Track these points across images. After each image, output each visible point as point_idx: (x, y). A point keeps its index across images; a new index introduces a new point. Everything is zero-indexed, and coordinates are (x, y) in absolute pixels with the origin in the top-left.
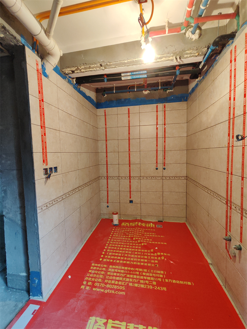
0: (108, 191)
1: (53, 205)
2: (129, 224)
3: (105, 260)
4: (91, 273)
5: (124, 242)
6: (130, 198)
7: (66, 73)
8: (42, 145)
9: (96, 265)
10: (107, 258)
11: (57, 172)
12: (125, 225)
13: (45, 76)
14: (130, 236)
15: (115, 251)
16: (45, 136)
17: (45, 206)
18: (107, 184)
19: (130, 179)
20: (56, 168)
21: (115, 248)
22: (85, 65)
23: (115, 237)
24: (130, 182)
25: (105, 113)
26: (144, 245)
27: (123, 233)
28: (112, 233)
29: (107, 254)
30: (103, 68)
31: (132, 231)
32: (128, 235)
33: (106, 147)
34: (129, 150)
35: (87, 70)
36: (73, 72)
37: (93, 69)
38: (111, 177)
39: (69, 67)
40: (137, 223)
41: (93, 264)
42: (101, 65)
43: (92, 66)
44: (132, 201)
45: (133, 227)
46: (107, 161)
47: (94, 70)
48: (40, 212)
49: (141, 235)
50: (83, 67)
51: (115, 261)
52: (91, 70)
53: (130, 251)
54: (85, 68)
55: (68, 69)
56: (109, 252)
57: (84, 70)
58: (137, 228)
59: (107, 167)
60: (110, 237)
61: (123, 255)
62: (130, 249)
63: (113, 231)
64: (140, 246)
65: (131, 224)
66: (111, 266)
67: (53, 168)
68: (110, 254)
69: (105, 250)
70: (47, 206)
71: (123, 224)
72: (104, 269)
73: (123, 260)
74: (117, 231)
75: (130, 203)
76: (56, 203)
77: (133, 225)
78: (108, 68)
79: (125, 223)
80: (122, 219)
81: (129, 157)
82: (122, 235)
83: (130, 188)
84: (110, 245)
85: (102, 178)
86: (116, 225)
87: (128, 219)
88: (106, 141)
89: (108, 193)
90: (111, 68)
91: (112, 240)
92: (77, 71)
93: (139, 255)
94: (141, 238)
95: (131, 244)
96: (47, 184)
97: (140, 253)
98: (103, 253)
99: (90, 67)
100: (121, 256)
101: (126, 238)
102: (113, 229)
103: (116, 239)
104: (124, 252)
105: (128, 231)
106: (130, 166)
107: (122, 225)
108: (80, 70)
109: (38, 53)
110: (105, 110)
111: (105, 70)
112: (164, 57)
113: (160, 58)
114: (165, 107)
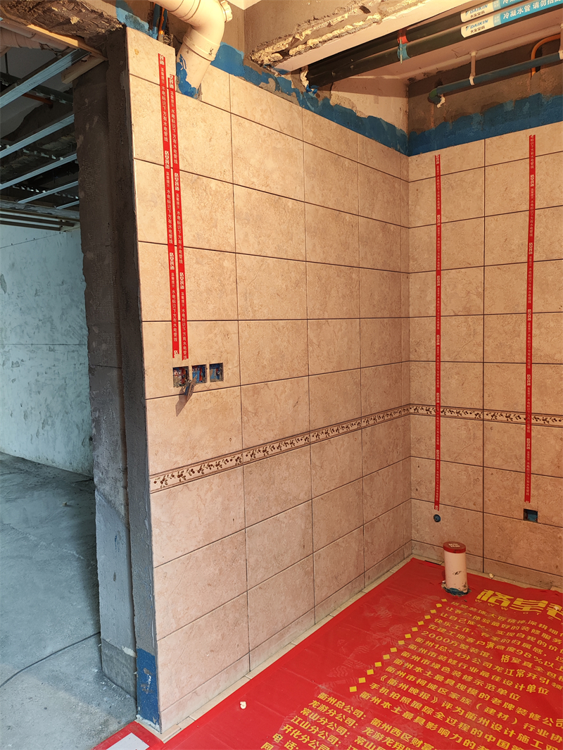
0: (438, 461)
1: (204, 476)
2: (512, 601)
3: (365, 695)
4: (305, 718)
5: (460, 660)
6: (528, 498)
7: (266, 62)
8: (172, 299)
9: (332, 700)
10: (376, 693)
11: (222, 380)
12: (492, 600)
13: (186, 93)
14: (491, 645)
15: (411, 678)
16: (182, 274)
17: (176, 474)
18: (438, 435)
19: (528, 423)
20: (218, 368)
21: (419, 669)
22: (313, 23)
23: (435, 631)
24: (528, 435)
25: (438, 166)
26: (536, 693)
27: (470, 626)
28: (428, 617)
29: (383, 679)
30: (377, 17)
31: (509, 630)
32: (487, 640)
33: (438, 297)
34: (530, 306)
35: (324, 38)
36: (285, 54)
37: (343, 30)
38: (451, 408)
39: (268, 44)
40: (543, 604)
41: (322, 696)
42: (365, 10)
43: (335, 21)
44: (535, 513)
45: (519, 615)
46: (438, 347)
47: (348, 33)
48: (158, 491)
49: (540, 651)
50: (308, 32)
51: (397, 710)
52: (336, 33)
53: (469, 696)
54: (316, 34)
55: (267, 50)
56: (390, 676)
57: (316, 41)
58: (534, 623)
59: (438, 370)
60: (415, 629)
61: (435, 700)
62: (474, 692)
63: (433, 611)
64: (517, 691)
65: (519, 602)
66: (376, 722)
67: (208, 366)
68: (392, 682)
69: (378, 664)
70: (183, 476)
71: (486, 596)
72: (350, 722)
73: (429, 718)
74: (453, 613)
75: (526, 518)
76: (215, 473)
77: (527, 609)
78: (394, 12)
79: (494, 595)
80: (491, 576)
81: (529, 333)
82: (464, 633)
83: (528, 460)
84: (405, 654)
85: (420, 411)
86: (452, 593)
87: (514, 583)
88: (439, 273)
89: (438, 470)
90: (405, 8)
91: (419, 640)
92: (297, 49)
93: (500, 721)
94: (536, 664)
95: (483, 673)
96: (184, 411)
97: (506, 717)
98: (370, 672)
99: (330, 25)
100: (426, 703)
101: (476, 647)
102: (439, 605)
103: (433, 640)
104: (443, 691)
105: (494, 624)
106: (529, 371)
107: (479, 597)
108: (305, 43)
109: (167, 33)
110: (438, 159)
111: (385, 19)
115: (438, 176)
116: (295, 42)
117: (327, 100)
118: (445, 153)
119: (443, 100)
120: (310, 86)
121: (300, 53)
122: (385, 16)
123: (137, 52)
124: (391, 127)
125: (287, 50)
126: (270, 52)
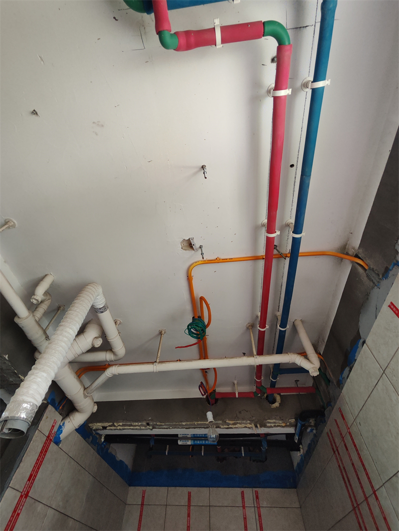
13: (55, 443)
22: (125, 421)
25: (143, 497)
30: (151, 428)
35: (125, 428)
36: (104, 428)
39: (100, 422)
42: (148, 424)
43: (134, 424)
47: (137, 429)
50: (121, 424)
52: (132, 427)
54: (124, 425)
92: (111, 428)
99: (131, 424)
108: (116, 427)
109: (62, 408)
110: (144, 492)
111: (153, 430)
112: (238, 423)
113: (233, 424)
114: (257, 497)
115: (142, 505)
117: (108, 449)
118: (148, 489)
120: (104, 442)
122: (154, 428)
123: (47, 417)
125: (107, 427)
126: (99, 425)
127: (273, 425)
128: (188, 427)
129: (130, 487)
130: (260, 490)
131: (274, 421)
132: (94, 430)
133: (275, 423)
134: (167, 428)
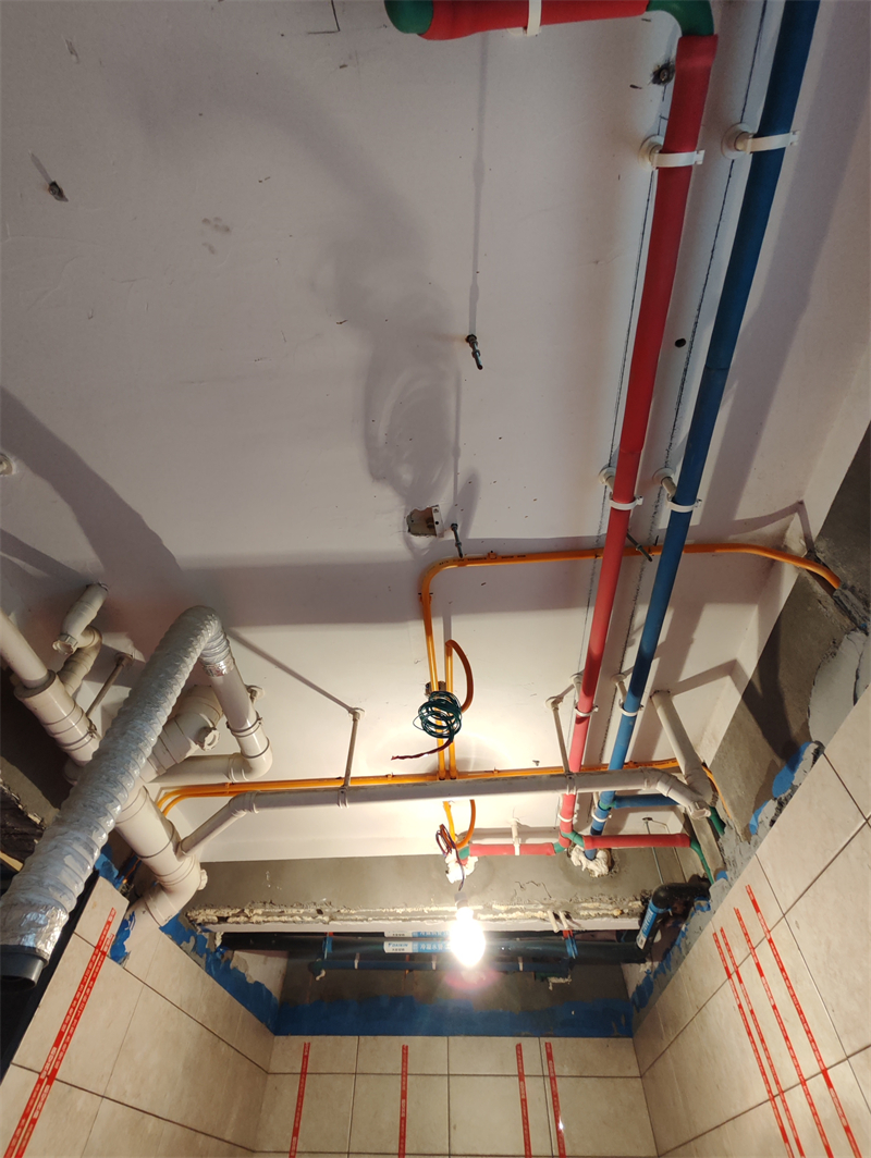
7: (199, 921)
13: (114, 958)
22: (268, 906)
25: (306, 1058)
30: (326, 919)
35: (270, 919)
36: (223, 920)
37: (290, 919)
39: (213, 908)
42: (320, 912)
43: (290, 911)
47: (294, 922)
50: (260, 911)
52: (283, 918)
54: (266, 915)
55: (209, 911)
57: (260, 919)
78: (341, 921)
90: (352, 920)
92: (238, 919)
99: (282, 912)
108: (249, 918)
109: (129, 882)
110: (307, 1047)
111: (331, 923)
112: (517, 910)
113: (507, 912)
114: (550, 1057)
115: (304, 1073)
116: (237, 915)
117: (229, 961)
118: (316, 1041)
119: (323, 973)
120: (221, 946)
121: (238, 923)
122: (333, 920)
123: (95, 906)
124: (269, 993)
125: (228, 918)
126: (210, 914)
127: (592, 913)
128: (407, 918)
129: (277, 1038)
130: (555, 1041)
131: (597, 904)
132: (200, 924)
133: (598, 909)
134: (362, 920)
